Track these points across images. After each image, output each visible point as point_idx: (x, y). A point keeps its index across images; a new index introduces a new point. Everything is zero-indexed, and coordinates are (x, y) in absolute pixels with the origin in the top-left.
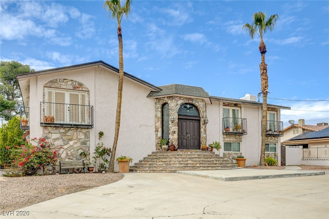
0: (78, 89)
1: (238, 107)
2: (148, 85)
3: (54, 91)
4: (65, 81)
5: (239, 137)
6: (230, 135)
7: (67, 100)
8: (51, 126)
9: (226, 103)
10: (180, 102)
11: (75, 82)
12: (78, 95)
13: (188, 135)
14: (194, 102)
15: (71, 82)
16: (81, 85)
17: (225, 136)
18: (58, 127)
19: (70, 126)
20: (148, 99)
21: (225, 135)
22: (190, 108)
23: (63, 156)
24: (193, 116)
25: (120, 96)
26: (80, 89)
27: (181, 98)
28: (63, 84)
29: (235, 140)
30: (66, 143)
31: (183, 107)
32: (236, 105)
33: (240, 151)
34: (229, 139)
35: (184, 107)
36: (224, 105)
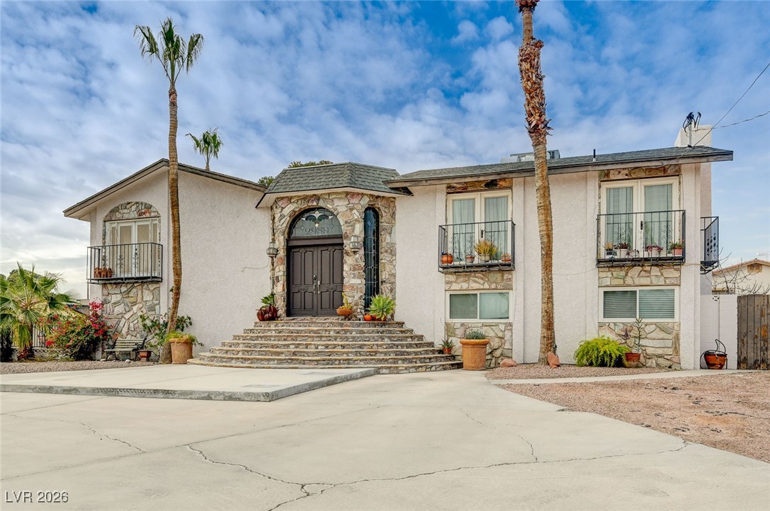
0: (144, 216)
1: (500, 189)
2: (241, 183)
3: (118, 226)
4: (128, 206)
5: (503, 276)
6: (470, 272)
7: (135, 237)
8: (111, 283)
9: (458, 186)
10: (289, 209)
11: (142, 204)
13: (317, 283)
15: (135, 206)
16: (149, 207)
17: (452, 278)
18: (119, 283)
19: (133, 281)
21: (451, 273)
22: (321, 218)
23: (124, 331)
24: (327, 237)
26: (148, 215)
27: (292, 200)
28: (126, 211)
29: (486, 286)
30: (127, 309)
31: (304, 219)
32: (491, 185)
33: (508, 318)
34: (465, 286)
35: (306, 219)
36: (452, 190)
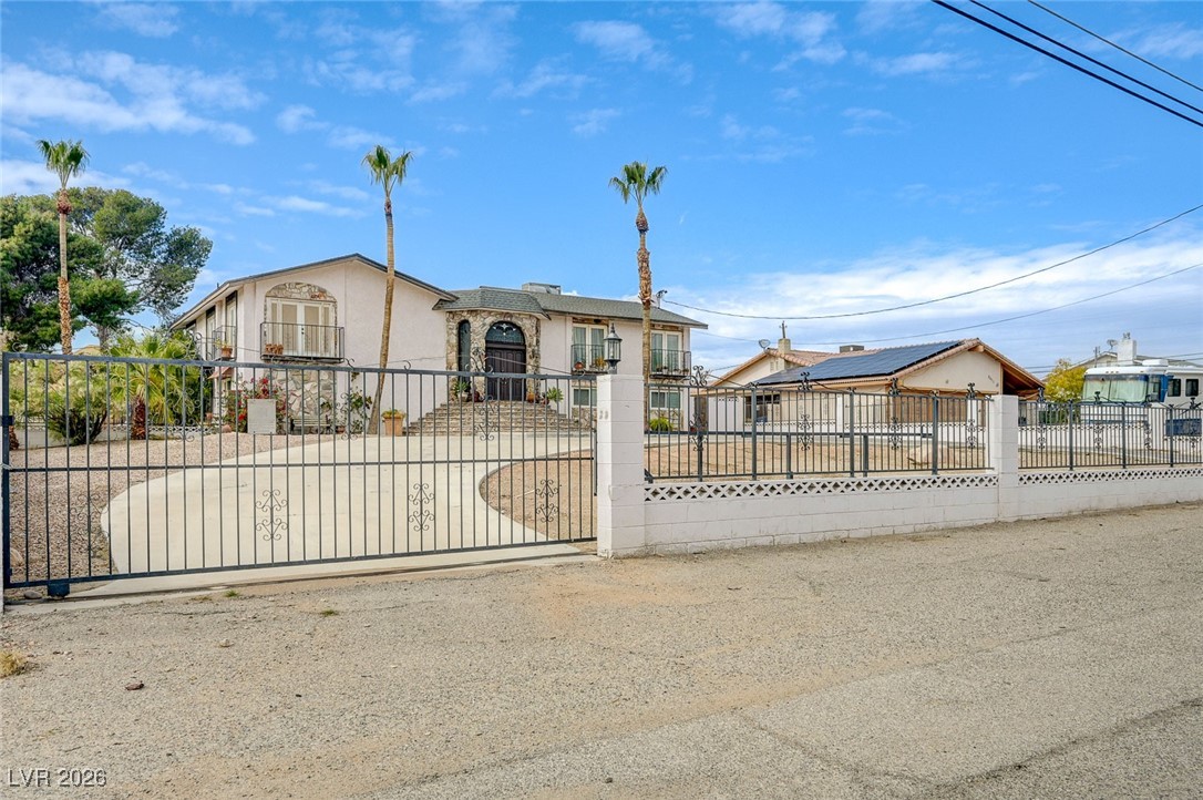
0: (318, 299)
1: (602, 324)
2: (434, 290)
3: (280, 303)
4: (298, 287)
7: (301, 319)
8: (276, 360)
9: (579, 318)
10: (490, 320)
11: (315, 287)
12: (317, 308)
14: (514, 320)
15: (307, 288)
16: (323, 292)
19: (305, 360)
20: (435, 313)
22: (507, 330)
24: (513, 344)
25: (389, 313)
26: (322, 298)
27: (492, 314)
28: (295, 291)
29: (589, 385)
30: (298, 387)
31: (495, 328)
32: (597, 322)
34: (581, 385)
35: (497, 329)
36: (575, 320)
